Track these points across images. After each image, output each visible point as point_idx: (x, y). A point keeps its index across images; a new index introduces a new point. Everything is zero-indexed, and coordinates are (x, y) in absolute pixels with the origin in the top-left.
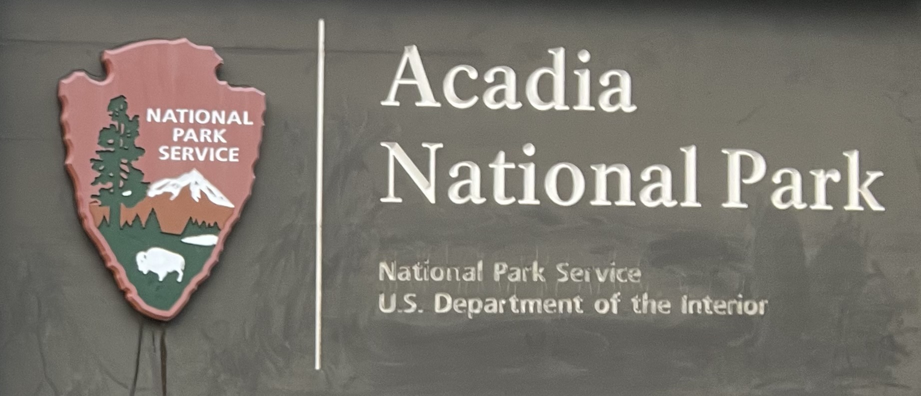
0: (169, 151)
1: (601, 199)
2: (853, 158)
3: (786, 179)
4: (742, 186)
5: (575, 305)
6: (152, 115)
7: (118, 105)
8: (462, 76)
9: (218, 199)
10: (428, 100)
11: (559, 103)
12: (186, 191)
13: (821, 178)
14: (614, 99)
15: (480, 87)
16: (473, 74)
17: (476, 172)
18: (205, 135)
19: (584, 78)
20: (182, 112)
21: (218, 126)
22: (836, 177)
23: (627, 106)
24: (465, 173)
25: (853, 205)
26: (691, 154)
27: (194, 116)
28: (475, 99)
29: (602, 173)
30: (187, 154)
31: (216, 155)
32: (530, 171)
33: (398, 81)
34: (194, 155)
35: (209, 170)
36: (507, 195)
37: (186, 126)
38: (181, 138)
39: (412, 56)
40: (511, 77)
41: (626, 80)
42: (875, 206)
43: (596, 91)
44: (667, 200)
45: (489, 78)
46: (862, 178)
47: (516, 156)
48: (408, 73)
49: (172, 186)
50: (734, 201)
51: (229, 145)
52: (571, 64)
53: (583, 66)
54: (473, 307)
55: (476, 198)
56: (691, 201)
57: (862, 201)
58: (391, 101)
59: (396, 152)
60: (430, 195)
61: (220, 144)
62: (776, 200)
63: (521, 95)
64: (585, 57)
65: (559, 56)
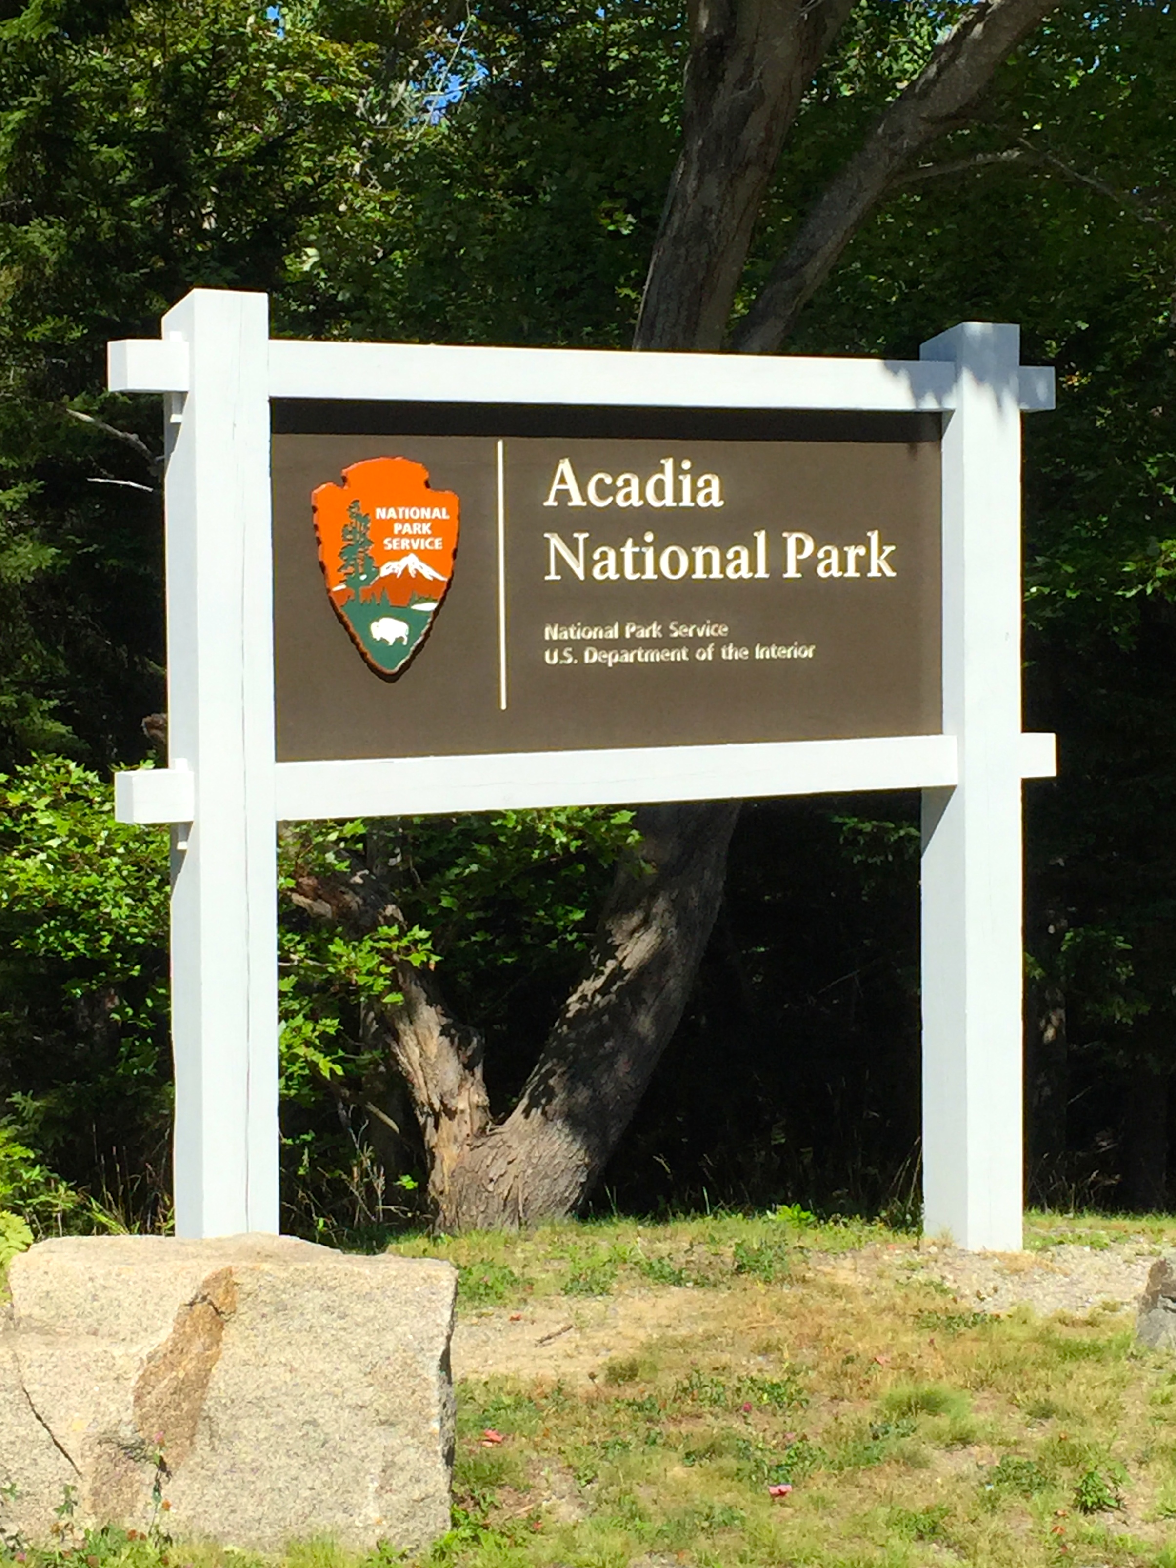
0: (391, 542)
2: (874, 536)
3: (828, 554)
4: (798, 561)
5: (682, 655)
6: (379, 513)
7: (353, 506)
8: (601, 481)
10: (576, 500)
11: (669, 501)
12: (406, 571)
14: (708, 497)
15: (613, 490)
16: (608, 480)
17: (612, 554)
18: (417, 528)
19: (686, 481)
21: (426, 521)
22: (862, 551)
23: (716, 502)
24: (604, 556)
25: (874, 573)
26: (761, 537)
27: (409, 513)
28: (610, 499)
29: (700, 553)
30: (405, 543)
31: (425, 544)
32: (649, 553)
33: (556, 486)
34: (410, 544)
35: (423, 555)
36: (635, 572)
37: (403, 521)
38: (400, 532)
39: (565, 466)
40: (635, 481)
41: (715, 482)
42: (890, 573)
43: (695, 491)
44: (745, 573)
45: (620, 483)
46: (881, 552)
47: (639, 542)
48: (563, 481)
49: (395, 567)
50: (792, 572)
51: (435, 535)
52: (678, 470)
53: (685, 472)
54: (611, 659)
55: (612, 575)
56: (762, 573)
57: (880, 570)
58: (551, 502)
59: (555, 542)
60: (580, 573)
61: (427, 536)
62: (821, 571)
63: (642, 495)
64: (686, 466)
65: (668, 464)
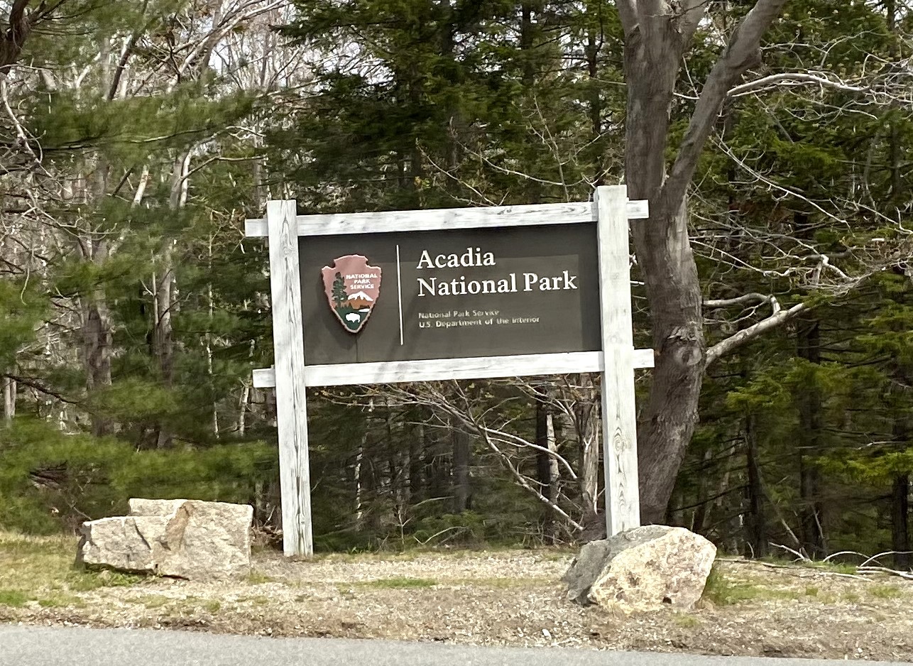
0: (353, 287)
1: (485, 291)
2: (566, 273)
5: (479, 323)
6: (348, 277)
7: (338, 274)
9: (368, 299)
10: (431, 266)
11: (471, 264)
12: (359, 297)
13: (555, 280)
15: (447, 260)
16: (444, 257)
17: (446, 285)
18: (364, 281)
19: (478, 256)
20: (357, 275)
21: (367, 278)
22: (560, 279)
23: (492, 263)
27: (360, 276)
28: (445, 264)
30: (359, 287)
31: (367, 287)
32: (463, 284)
33: (422, 261)
34: (361, 287)
35: (365, 291)
37: (358, 279)
38: (357, 283)
39: (425, 253)
40: (456, 257)
43: (482, 259)
44: (506, 290)
45: (449, 258)
46: (569, 279)
47: (459, 280)
48: (424, 258)
49: (355, 296)
50: (528, 288)
51: (371, 284)
52: (474, 252)
54: (448, 325)
55: (447, 293)
56: (514, 290)
57: (569, 286)
58: (419, 267)
59: (422, 281)
60: (433, 293)
61: (368, 284)
62: (541, 288)
63: (459, 263)
65: (470, 250)
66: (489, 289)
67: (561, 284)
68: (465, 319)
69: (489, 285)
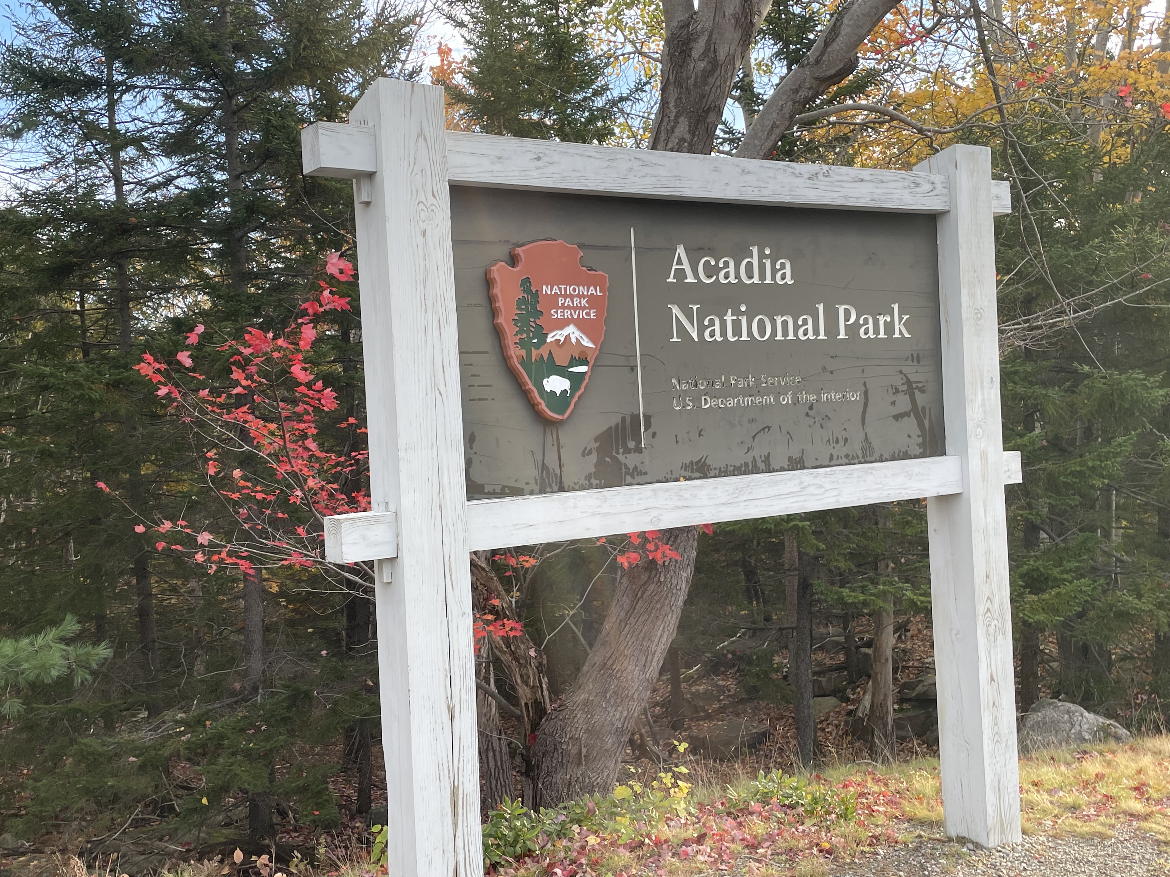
0: (557, 313)
1: (779, 337)
2: (896, 307)
3: (866, 321)
4: (846, 325)
5: (771, 399)
6: (546, 290)
7: (526, 283)
8: (707, 262)
9: (586, 343)
10: (690, 279)
11: (756, 280)
12: (568, 337)
13: (882, 319)
14: (783, 278)
15: (716, 270)
16: (713, 262)
17: (717, 322)
18: (576, 302)
19: (768, 263)
20: (563, 287)
21: (584, 296)
22: (888, 319)
23: (789, 280)
24: (712, 323)
25: (897, 335)
26: (821, 307)
27: (570, 290)
28: (715, 277)
29: (779, 320)
30: (567, 314)
31: (583, 314)
32: (744, 320)
33: (675, 266)
34: (571, 314)
35: (581, 324)
36: (734, 336)
37: (565, 296)
38: (563, 304)
39: (681, 250)
40: (732, 264)
41: (788, 266)
42: (907, 335)
43: (774, 272)
44: (811, 336)
45: (721, 264)
47: (737, 312)
48: (680, 262)
49: (559, 335)
50: (842, 336)
51: (590, 308)
52: (762, 256)
53: (767, 257)
54: (721, 404)
55: (718, 337)
56: (822, 336)
57: (901, 333)
58: (672, 279)
59: (676, 311)
60: (695, 336)
61: (584, 308)
62: (862, 333)
63: (737, 274)
64: (767, 252)
65: (755, 250)
66: (785, 333)
67: (889, 327)
68: (748, 392)
69: (785, 324)
